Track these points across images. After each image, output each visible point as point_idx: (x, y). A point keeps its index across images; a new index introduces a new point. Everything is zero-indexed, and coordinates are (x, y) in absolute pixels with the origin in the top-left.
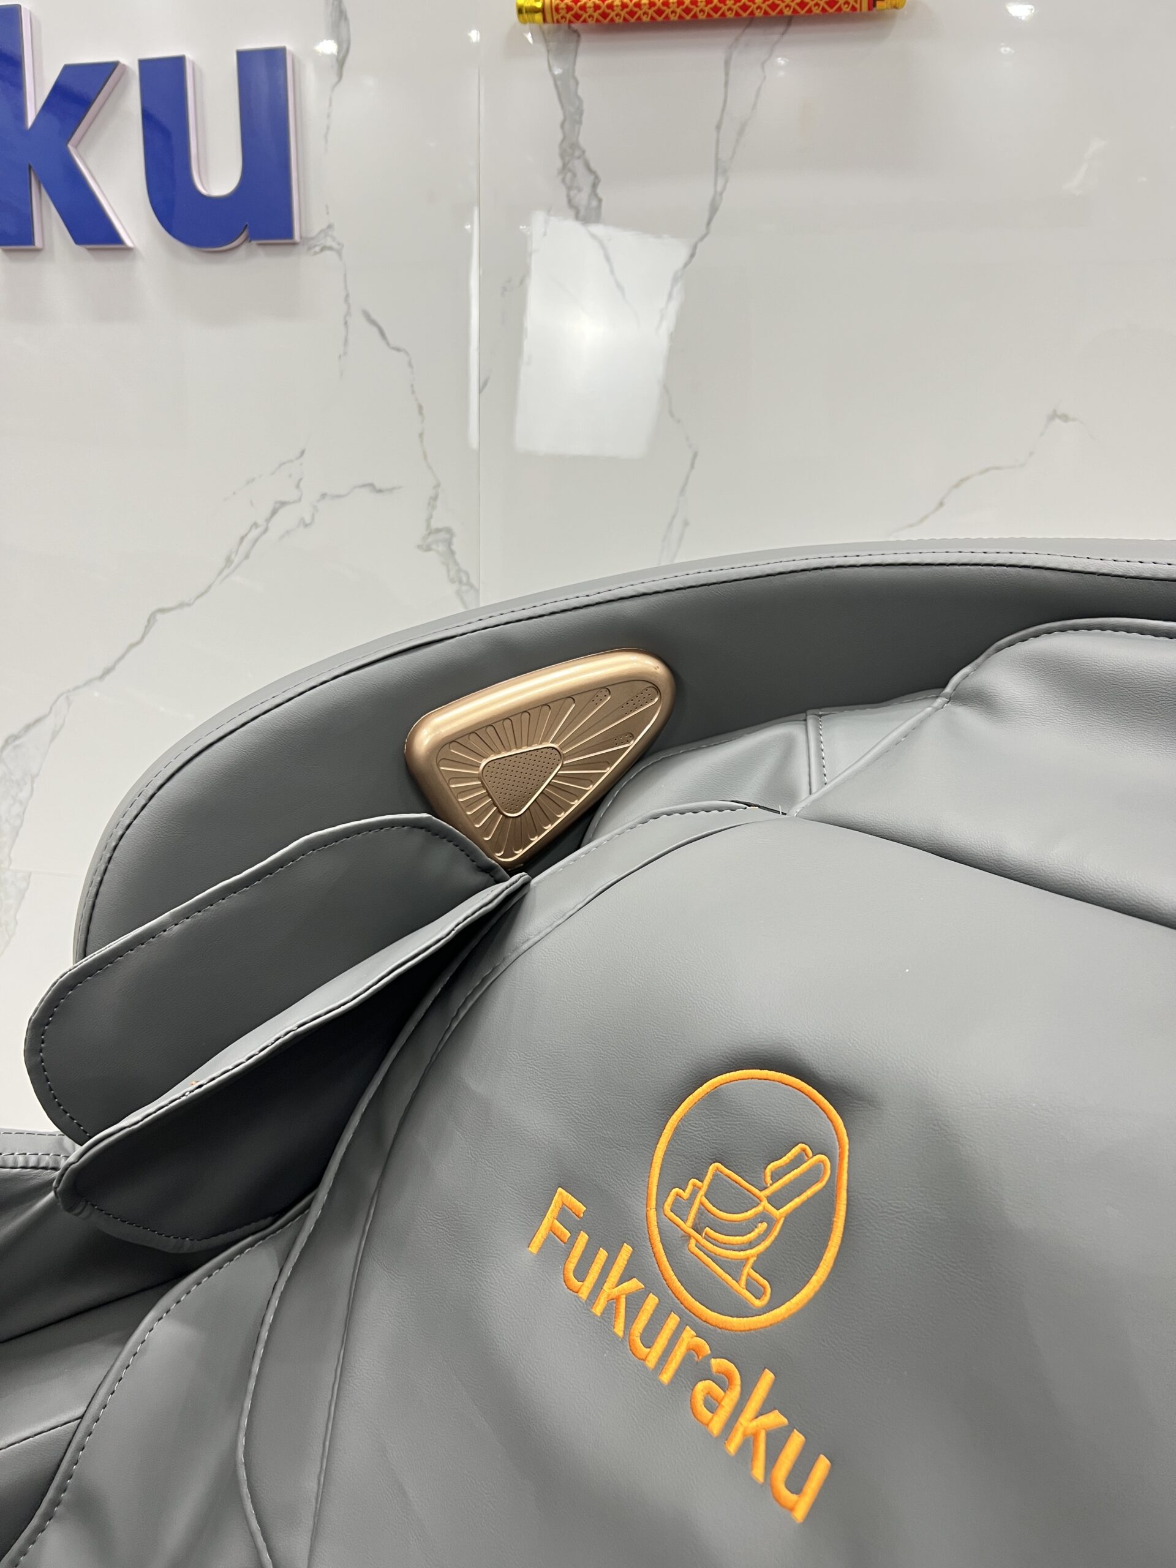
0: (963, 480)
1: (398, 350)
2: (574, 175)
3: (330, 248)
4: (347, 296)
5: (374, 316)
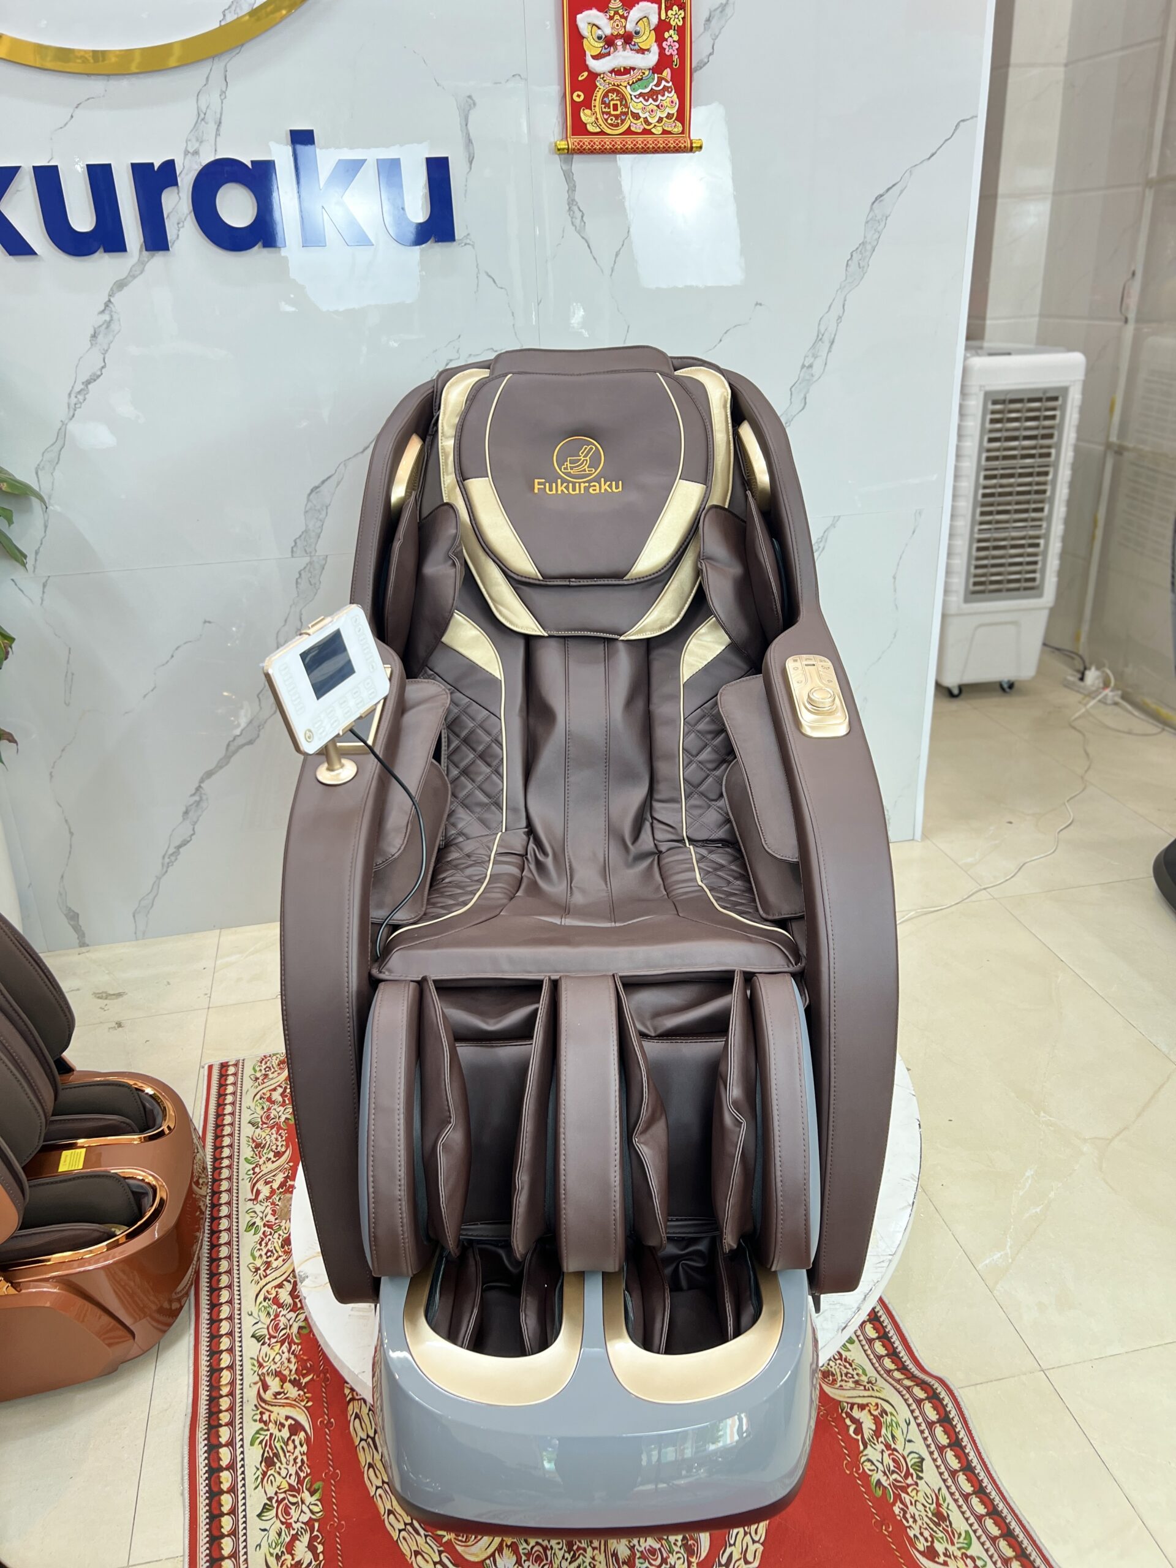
0: (728, 331)
1: (502, 288)
2: (574, 213)
3: (469, 244)
4: (477, 265)
5: (490, 274)
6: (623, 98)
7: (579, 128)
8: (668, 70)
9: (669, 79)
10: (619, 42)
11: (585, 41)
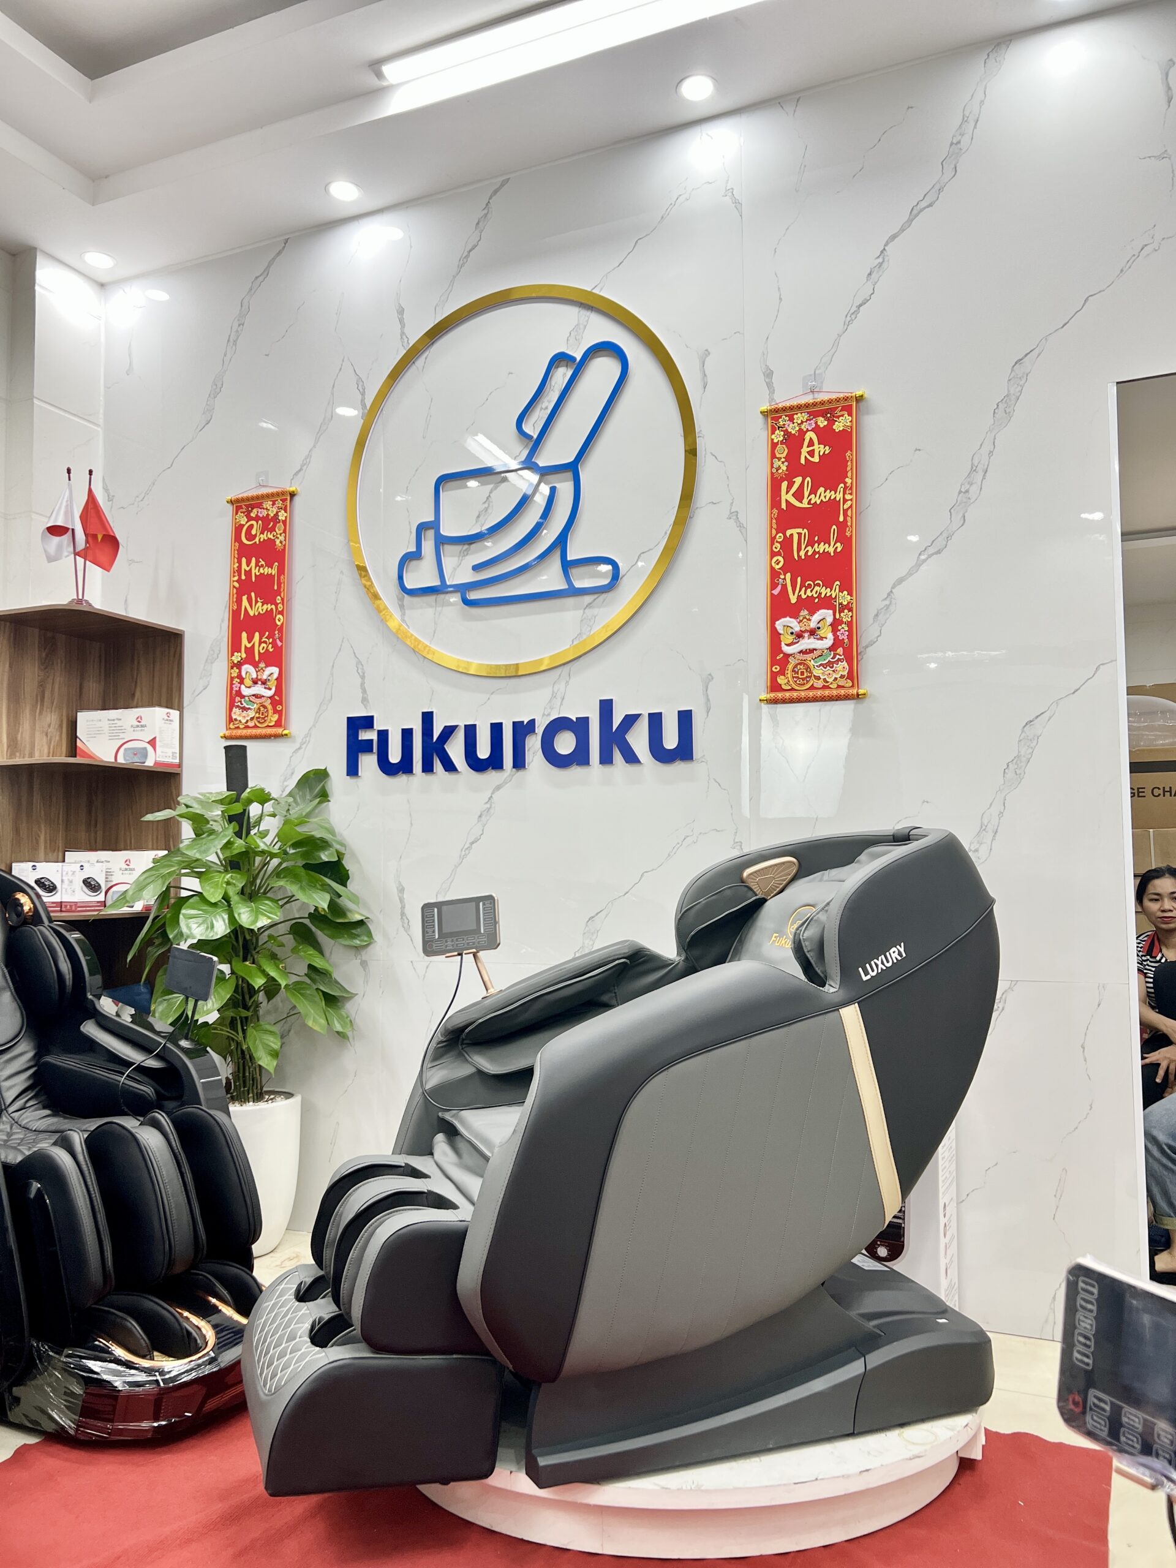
1: (724, 790)
3: (704, 762)
4: (709, 775)
5: (717, 781)
6: (808, 668)
7: (775, 687)
8: (841, 648)
9: (841, 653)
10: (806, 635)
11: (782, 636)
